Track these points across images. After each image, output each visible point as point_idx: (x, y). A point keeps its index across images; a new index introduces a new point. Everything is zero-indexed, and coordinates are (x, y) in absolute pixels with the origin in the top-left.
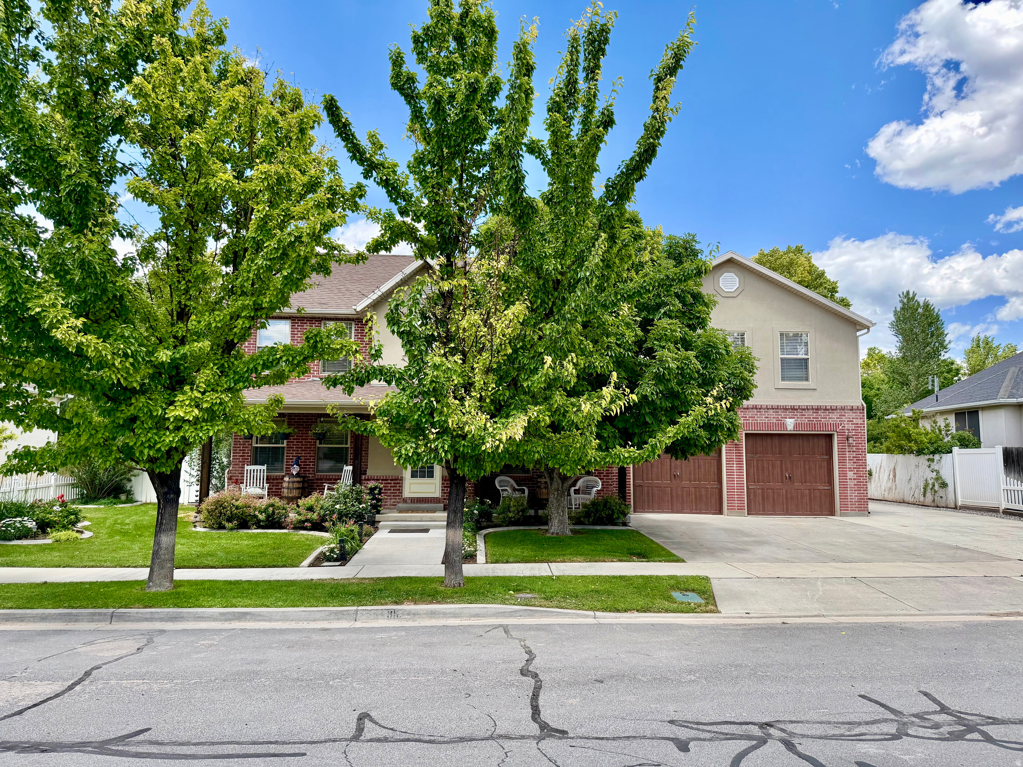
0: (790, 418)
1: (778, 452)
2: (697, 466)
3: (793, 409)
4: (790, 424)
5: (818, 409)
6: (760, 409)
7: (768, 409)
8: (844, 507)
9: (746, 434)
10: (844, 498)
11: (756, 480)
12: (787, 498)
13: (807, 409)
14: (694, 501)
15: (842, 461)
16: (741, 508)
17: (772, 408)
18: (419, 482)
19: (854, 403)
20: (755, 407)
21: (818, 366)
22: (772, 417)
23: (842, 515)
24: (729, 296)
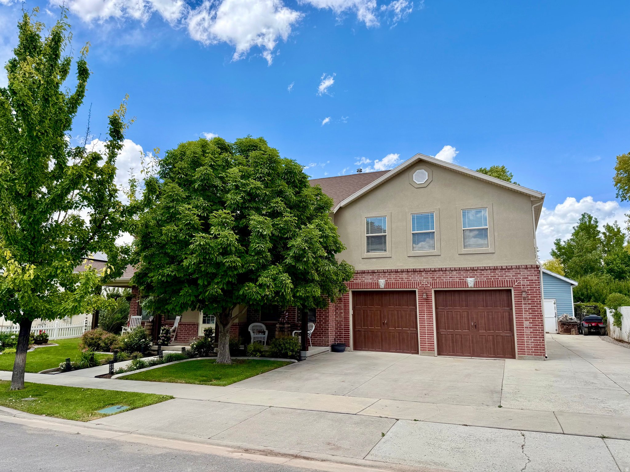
0: (470, 277)
1: (464, 305)
2: (400, 316)
3: (473, 270)
4: (471, 282)
5: (495, 269)
6: (446, 271)
7: (452, 271)
8: (522, 352)
9: (435, 291)
10: (521, 343)
11: (446, 328)
12: (473, 342)
13: (485, 269)
14: (398, 343)
15: (519, 312)
16: (431, 350)
17: (455, 270)
18: (207, 326)
19: (529, 263)
20: (441, 270)
21: (496, 234)
22: (455, 277)
23: (521, 358)
24: (420, 187)
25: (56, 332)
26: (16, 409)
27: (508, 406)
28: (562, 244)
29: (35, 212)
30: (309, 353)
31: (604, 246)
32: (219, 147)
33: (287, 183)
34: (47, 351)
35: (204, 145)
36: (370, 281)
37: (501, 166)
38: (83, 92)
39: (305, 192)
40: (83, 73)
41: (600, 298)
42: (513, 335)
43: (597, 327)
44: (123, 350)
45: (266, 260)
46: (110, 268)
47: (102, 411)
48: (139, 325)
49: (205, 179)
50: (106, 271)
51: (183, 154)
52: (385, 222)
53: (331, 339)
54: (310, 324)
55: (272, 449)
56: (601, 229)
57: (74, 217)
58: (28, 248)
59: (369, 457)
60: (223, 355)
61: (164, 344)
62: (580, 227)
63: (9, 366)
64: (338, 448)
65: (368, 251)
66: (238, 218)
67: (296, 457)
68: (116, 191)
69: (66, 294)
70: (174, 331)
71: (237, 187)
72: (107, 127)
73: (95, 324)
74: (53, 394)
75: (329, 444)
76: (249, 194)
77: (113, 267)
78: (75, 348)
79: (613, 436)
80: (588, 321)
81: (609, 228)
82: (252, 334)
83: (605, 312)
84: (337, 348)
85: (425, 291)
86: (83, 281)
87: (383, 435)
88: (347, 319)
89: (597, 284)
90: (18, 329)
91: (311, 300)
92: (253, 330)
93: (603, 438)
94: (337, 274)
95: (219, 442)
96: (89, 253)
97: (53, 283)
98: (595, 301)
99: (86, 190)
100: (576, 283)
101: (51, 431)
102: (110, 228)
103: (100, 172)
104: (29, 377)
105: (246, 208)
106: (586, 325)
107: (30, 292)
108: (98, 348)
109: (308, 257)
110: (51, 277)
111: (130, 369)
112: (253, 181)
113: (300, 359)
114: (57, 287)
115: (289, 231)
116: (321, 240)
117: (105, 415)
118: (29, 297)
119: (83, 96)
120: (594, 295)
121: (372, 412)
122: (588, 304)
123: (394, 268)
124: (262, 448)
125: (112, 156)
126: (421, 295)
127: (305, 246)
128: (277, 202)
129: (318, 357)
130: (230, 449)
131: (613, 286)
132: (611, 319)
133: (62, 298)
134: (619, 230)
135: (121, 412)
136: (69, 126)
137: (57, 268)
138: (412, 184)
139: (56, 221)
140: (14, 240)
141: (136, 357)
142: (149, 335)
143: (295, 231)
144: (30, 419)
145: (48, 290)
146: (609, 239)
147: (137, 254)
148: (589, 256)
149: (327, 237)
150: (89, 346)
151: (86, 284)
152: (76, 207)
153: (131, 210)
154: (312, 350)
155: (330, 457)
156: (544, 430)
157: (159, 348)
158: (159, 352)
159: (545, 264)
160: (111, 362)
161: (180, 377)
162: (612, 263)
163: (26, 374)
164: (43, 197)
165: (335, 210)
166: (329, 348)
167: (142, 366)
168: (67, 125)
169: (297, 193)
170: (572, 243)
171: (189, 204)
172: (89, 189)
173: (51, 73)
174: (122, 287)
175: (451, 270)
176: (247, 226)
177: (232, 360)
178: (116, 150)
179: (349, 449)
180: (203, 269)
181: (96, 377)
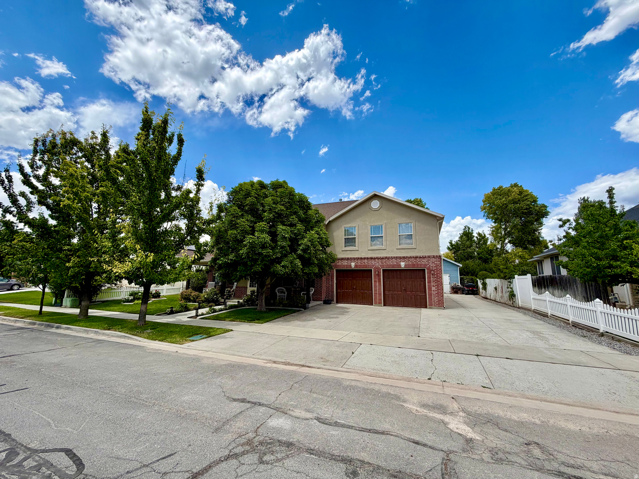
0: (403, 262)
1: (399, 278)
2: (363, 284)
3: (404, 258)
4: (403, 264)
5: (416, 257)
6: (389, 258)
8: (431, 304)
9: (383, 270)
10: (430, 300)
11: (389, 290)
12: (403, 299)
13: (411, 257)
14: (361, 299)
15: (430, 282)
16: (380, 303)
17: (394, 258)
18: (252, 289)
19: (435, 254)
20: (386, 258)
21: (417, 238)
22: (394, 262)
23: (430, 308)
24: (376, 210)
25: (165, 291)
26: (140, 337)
27: (423, 336)
28: (453, 243)
29: (153, 223)
30: (310, 305)
31: (476, 244)
32: (260, 186)
33: (299, 207)
34: (160, 302)
35: (252, 184)
36: (346, 264)
37: (419, 198)
38: (181, 153)
39: (310, 212)
40: (181, 142)
41: (474, 274)
42: (426, 295)
43: (472, 290)
44: (203, 302)
45: (287, 252)
46: (197, 255)
47: (191, 338)
48: (213, 287)
49: (252, 204)
50: (195, 257)
51: (241, 189)
52: (355, 230)
53: (323, 297)
54: (311, 288)
55: (289, 361)
56: (475, 234)
57: (176, 225)
58: (149, 244)
59: (345, 366)
60: (261, 305)
61: (227, 299)
62: (463, 234)
63: (137, 311)
64: (327, 361)
65: (345, 247)
66: (270, 227)
67: (303, 366)
68: (200, 211)
69: (171, 270)
70: (233, 291)
71: (270, 209)
72: (195, 174)
73: (187, 287)
74: (163, 328)
75: (322, 358)
76: (277, 213)
77: (198, 254)
78: (176, 300)
79: (483, 355)
80: (467, 286)
81: (479, 234)
82: (278, 294)
83: (477, 281)
84: (327, 302)
85: (377, 269)
86: (181, 262)
87: (353, 353)
88: (333, 285)
89: (473, 266)
90: (143, 289)
91: (312, 274)
92: (278, 291)
93: (477, 355)
94: (327, 260)
95: (259, 357)
96: (185, 246)
97: (163, 263)
98: (471, 275)
99: (183, 210)
100: (461, 265)
101: (161, 350)
102: (196, 232)
103: (192, 200)
104: (149, 318)
105: (275, 221)
106: (466, 289)
107: (150, 269)
108: (190, 301)
109: (311, 250)
110: (162, 260)
111: (208, 313)
112: (280, 206)
113: (305, 308)
114: (166, 266)
115: (300, 234)
116: (318, 240)
117: (193, 341)
118: (149, 272)
119: (181, 156)
120: (471, 272)
121: (347, 340)
122: (468, 277)
123: (360, 256)
124: (283, 361)
125: (198, 191)
126: (375, 272)
127: (309, 244)
128: (293, 218)
129: (316, 307)
130: (265, 361)
131: (481, 267)
132: (480, 285)
133: (169, 272)
134: (485, 235)
135: (202, 339)
136: (173, 173)
137: (166, 256)
138: (371, 208)
139: (165, 228)
140: (141, 239)
141: (211, 306)
142: (219, 293)
143: (303, 235)
144: (149, 343)
145: (160, 268)
146: (479, 240)
147: (213, 247)
148: (469, 250)
149: (322, 238)
150: (184, 299)
151: (182, 264)
152: (177, 220)
153: (209, 222)
154: (312, 304)
155: (322, 366)
156: (444, 351)
157: (225, 301)
158: (225, 303)
159: (444, 254)
160: (197, 309)
161: (237, 318)
162: (481, 253)
163: (147, 316)
164: (158, 214)
165: (327, 223)
166: (322, 302)
167: (215, 311)
168: (172, 172)
169: (305, 213)
170: (459, 243)
171: (243, 219)
172: (185, 210)
173: (162, 142)
174: (205, 265)
175: (392, 258)
176: (275, 232)
177: (267, 309)
178: (200, 187)
179: (333, 362)
180: (251, 256)
181: (188, 318)
